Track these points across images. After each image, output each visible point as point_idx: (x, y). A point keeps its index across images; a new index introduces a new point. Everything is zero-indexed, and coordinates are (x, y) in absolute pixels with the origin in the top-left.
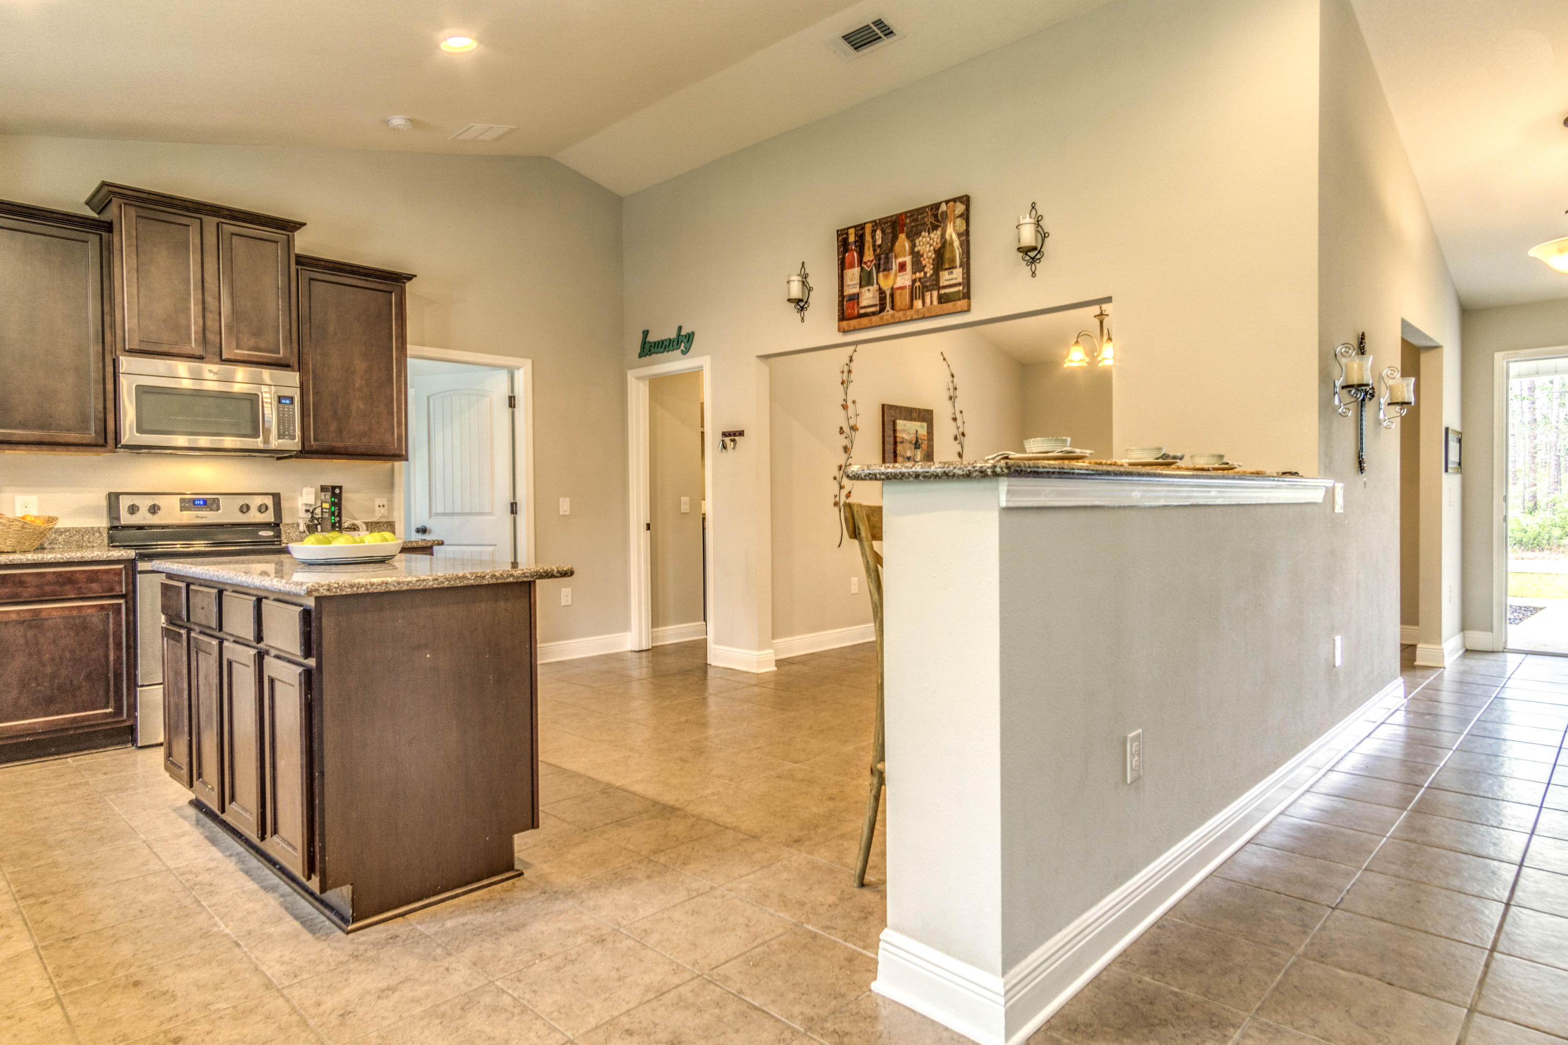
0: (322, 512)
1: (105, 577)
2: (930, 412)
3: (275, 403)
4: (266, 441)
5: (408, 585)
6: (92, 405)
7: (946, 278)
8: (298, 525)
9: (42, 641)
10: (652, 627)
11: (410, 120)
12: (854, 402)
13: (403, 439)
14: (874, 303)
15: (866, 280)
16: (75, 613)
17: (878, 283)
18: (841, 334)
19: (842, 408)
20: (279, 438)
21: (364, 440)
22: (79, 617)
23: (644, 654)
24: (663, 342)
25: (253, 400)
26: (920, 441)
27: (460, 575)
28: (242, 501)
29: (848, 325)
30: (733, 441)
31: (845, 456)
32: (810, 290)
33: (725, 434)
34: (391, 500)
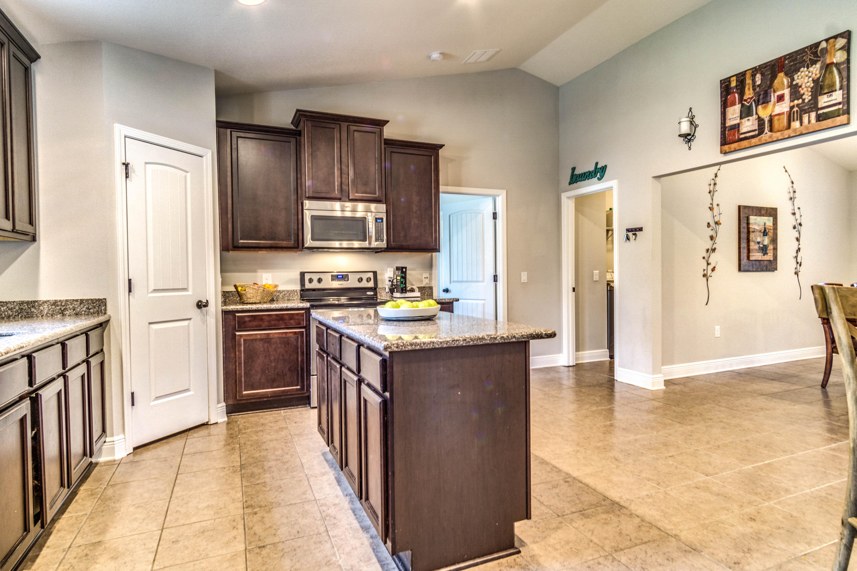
0: (397, 282)
1: (297, 317)
2: (775, 210)
3: (374, 222)
4: (370, 243)
5: (447, 344)
6: (293, 227)
7: (823, 101)
8: (385, 289)
9: (270, 349)
10: (576, 351)
11: (441, 53)
12: (718, 205)
13: (437, 240)
14: (754, 129)
15: (746, 112)
16: (284, 336)
17: (757, 114)
18: (722, 155)
19: (709, 210)
20: (376, 241)
21: (418, 241)
22: (286, 338)
23: (571, 369)
24: (585, 173)
25: (363, 220)
26: (767, 230)
27: (480, 337)
28: (359, 276)
29: (729, 148)
30: (635, 234)
31: (711, 242)
32: (696, 126)
33: (628, 230)
34: (431, 274)
